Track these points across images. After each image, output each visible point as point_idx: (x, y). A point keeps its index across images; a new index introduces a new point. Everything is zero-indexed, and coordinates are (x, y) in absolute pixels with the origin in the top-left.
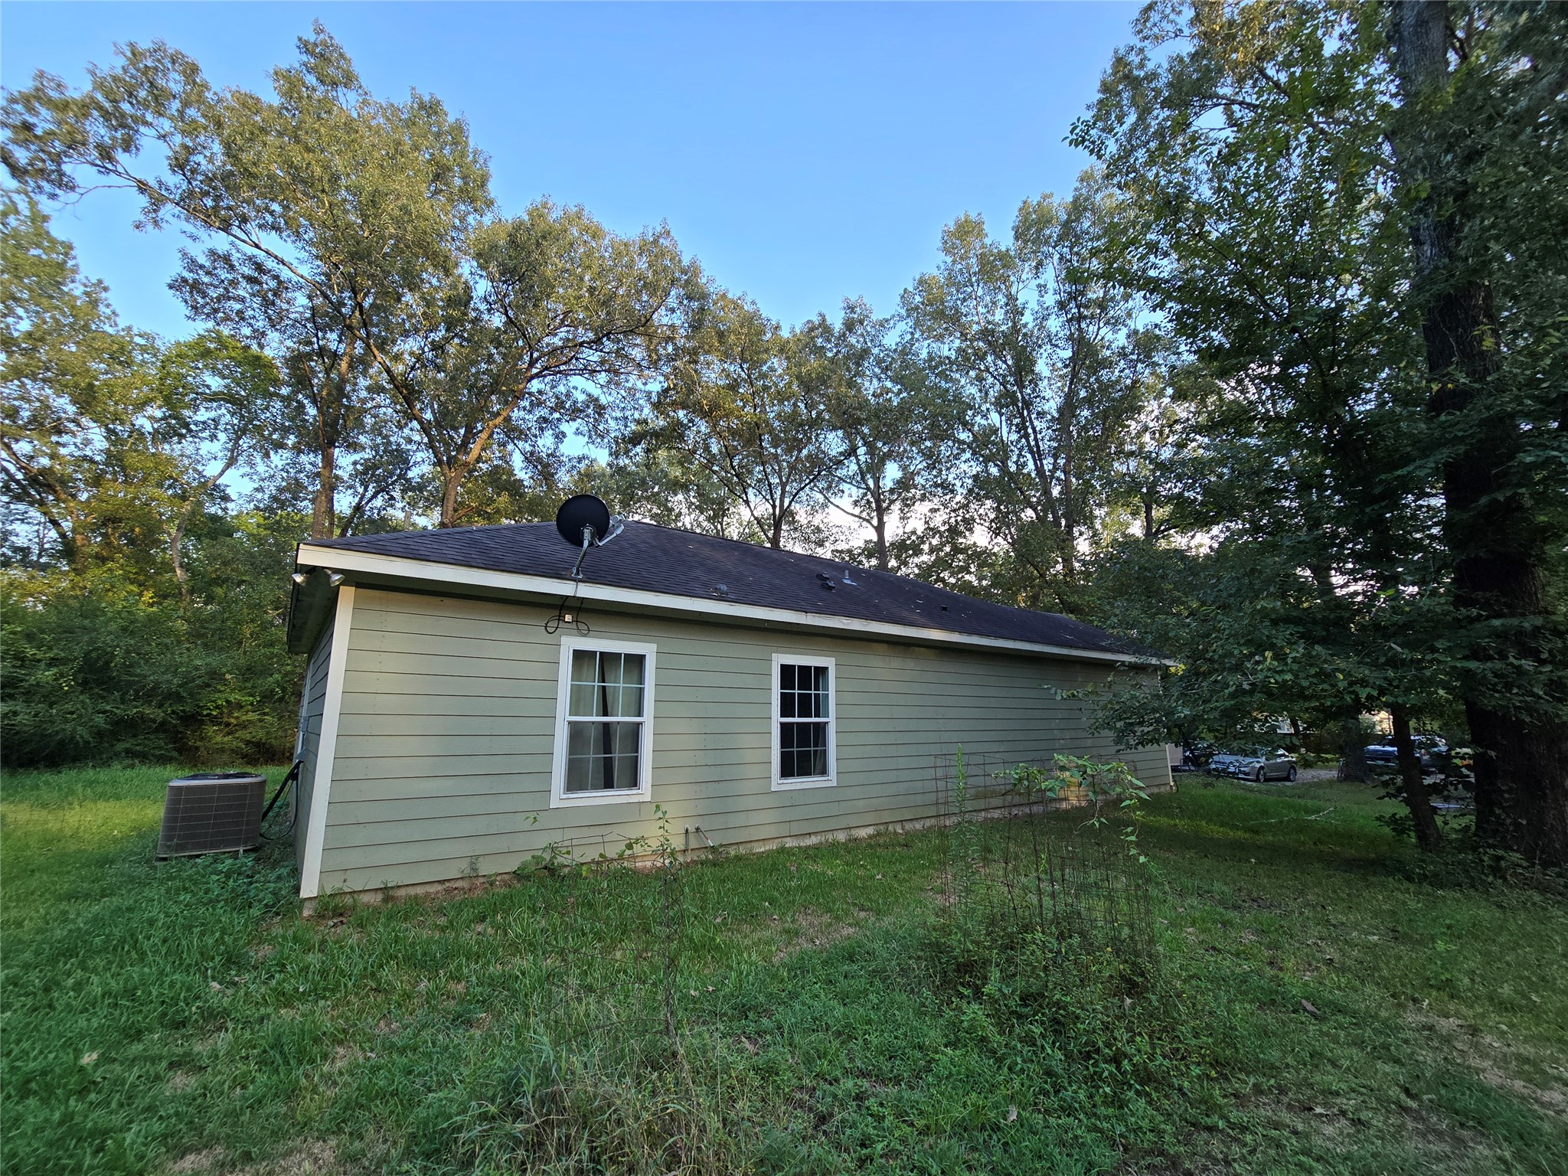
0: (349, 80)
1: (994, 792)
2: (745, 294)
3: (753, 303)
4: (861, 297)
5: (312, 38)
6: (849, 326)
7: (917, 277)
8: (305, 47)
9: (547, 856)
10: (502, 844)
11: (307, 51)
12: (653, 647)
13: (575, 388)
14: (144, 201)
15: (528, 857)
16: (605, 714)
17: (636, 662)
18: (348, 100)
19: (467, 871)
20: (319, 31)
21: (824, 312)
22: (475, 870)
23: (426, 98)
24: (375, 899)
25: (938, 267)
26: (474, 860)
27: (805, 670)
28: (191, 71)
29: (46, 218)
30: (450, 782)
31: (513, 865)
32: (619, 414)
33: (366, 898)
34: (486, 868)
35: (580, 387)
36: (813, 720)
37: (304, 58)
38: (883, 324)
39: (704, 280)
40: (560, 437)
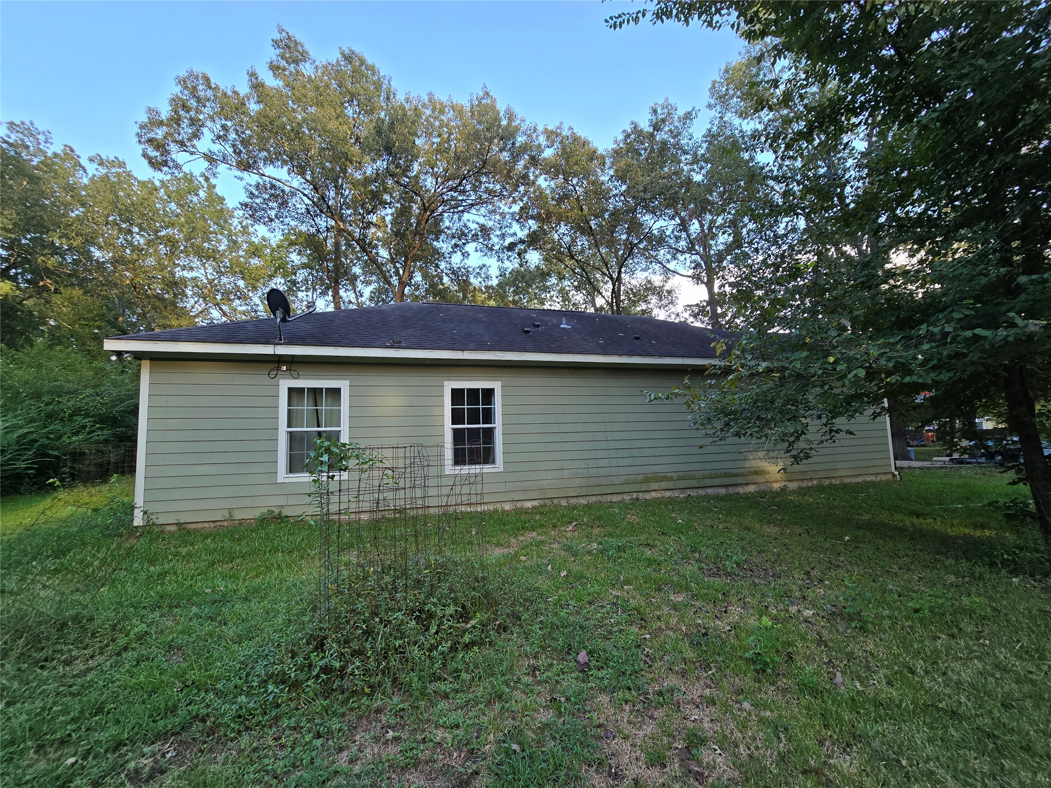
0: (304, 57)
2: (561, 123)
3: (571, 128)
4: (667, 99)
5: (277, 36)
6: (657, 127)
7: (723, 68)
8: (276, 43)
9: (277, 511)
10: (248, 502)
11: (279, 47)
12: (347, 383)
13: (468, 220)
15: (265, 510)
16: (318, 426)
17: (336, 392)
18: (307, 69)
19: (227, 516)
20: (281, 31)
21: (635, 120)
22: (231, 516)
23: (347, 51)
24: (174, 528)
25: (740, 54)
26: (230, 510)
27: (473, 393)
29: (214, 187)
30: (213, 467)
31: (256, 514)
32: (498, 233)
33: (169, 528)
34: (238, 515)
35: (473, 219)
36: (481, 426)
37: (278, 51)
38: (688, 117)
39: (518, 122)
40: (466, 255)
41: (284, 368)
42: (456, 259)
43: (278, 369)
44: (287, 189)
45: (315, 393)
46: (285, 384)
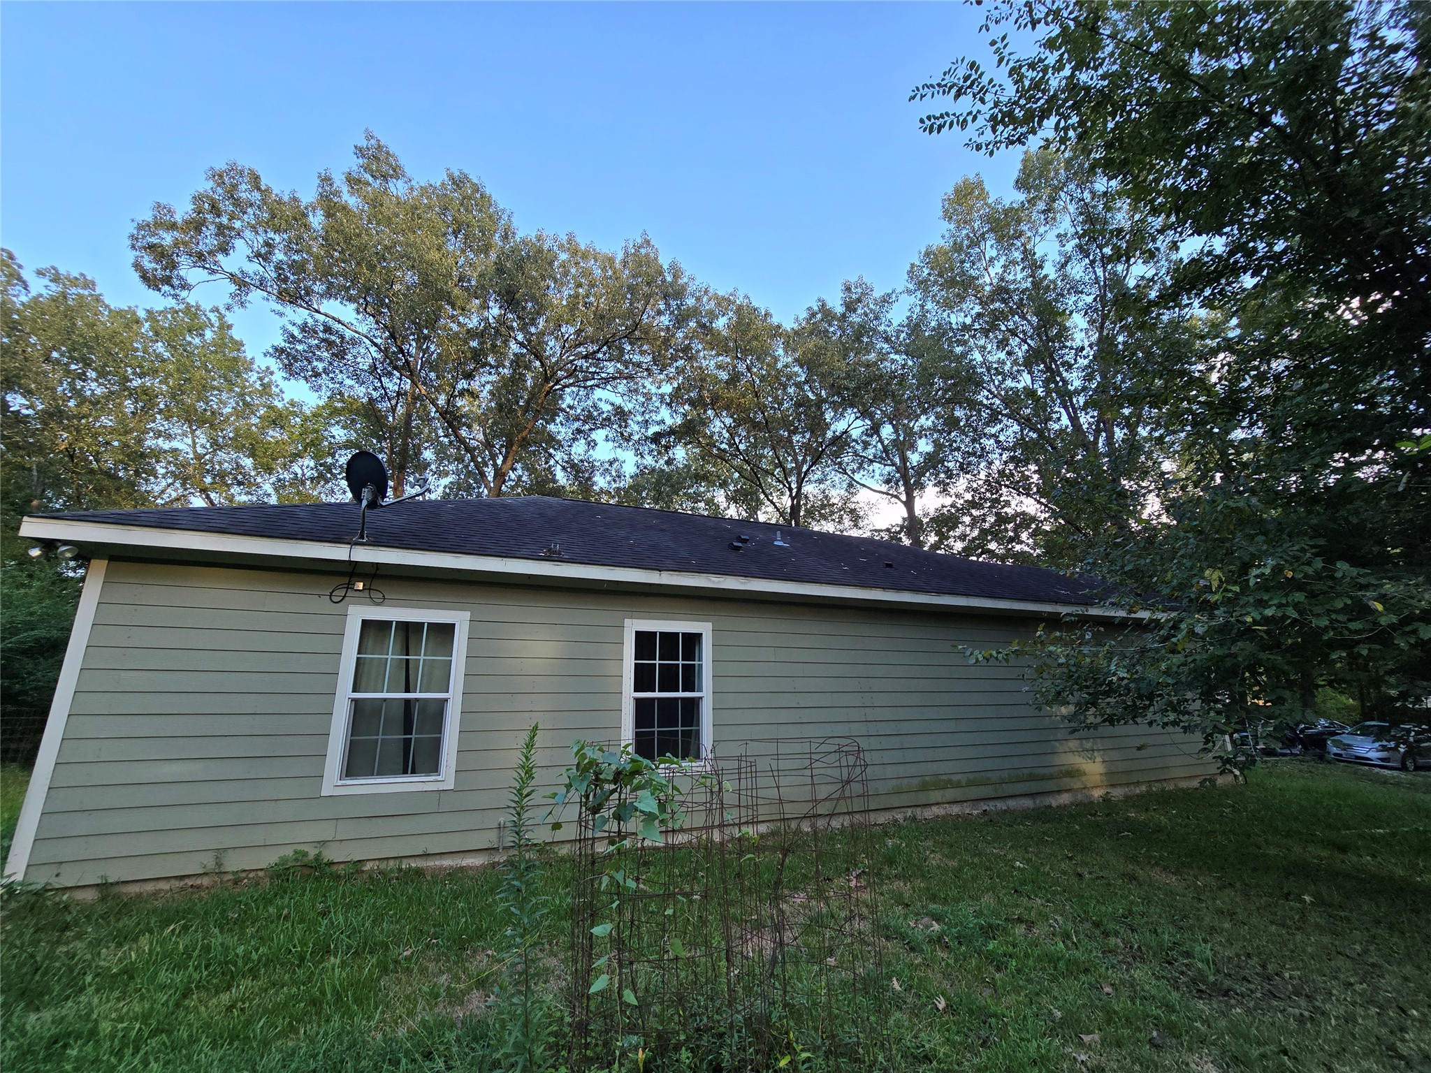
0: (397, 172)
1: (950, 781)
2: (736, 290)
3: (746, 297)
4: (861, 278)
5: (363, 143)
6: (850, 307)
7: (923, 250)
8: (360, 151)
9: (312, 853)
10: (258, 836)
11: (363, 156)
12: (467, 615)
13: (600, 400)
14: (233, 288)
15: (289, 852)
16: (407, 690)
17: (444, 632)
18: (398, 188)
19: (211, 865)
20: (369, 137)
21: (824, 297)
22: (219, 865)
23: (457, 174)
24: (90, 896)
25: (943, 237)
26: (219, 853)
27: (670, 638)
28: (255, 180)
29: (230, 327)
30: (198, 766)
31: (268, 859)
32: (640, 418)
33: (79, 895)
34: (234, 863)
35: (606, 398)
36: (680, 694)
37: (361, 161)
38: (886, 300)
39: (685, 280)
40: (592, 444)
41: (360, 586)
42: (579, 449)
43: (349, 586)
44: (348, 334)
45: (409, 630)
46: (358, 613)
